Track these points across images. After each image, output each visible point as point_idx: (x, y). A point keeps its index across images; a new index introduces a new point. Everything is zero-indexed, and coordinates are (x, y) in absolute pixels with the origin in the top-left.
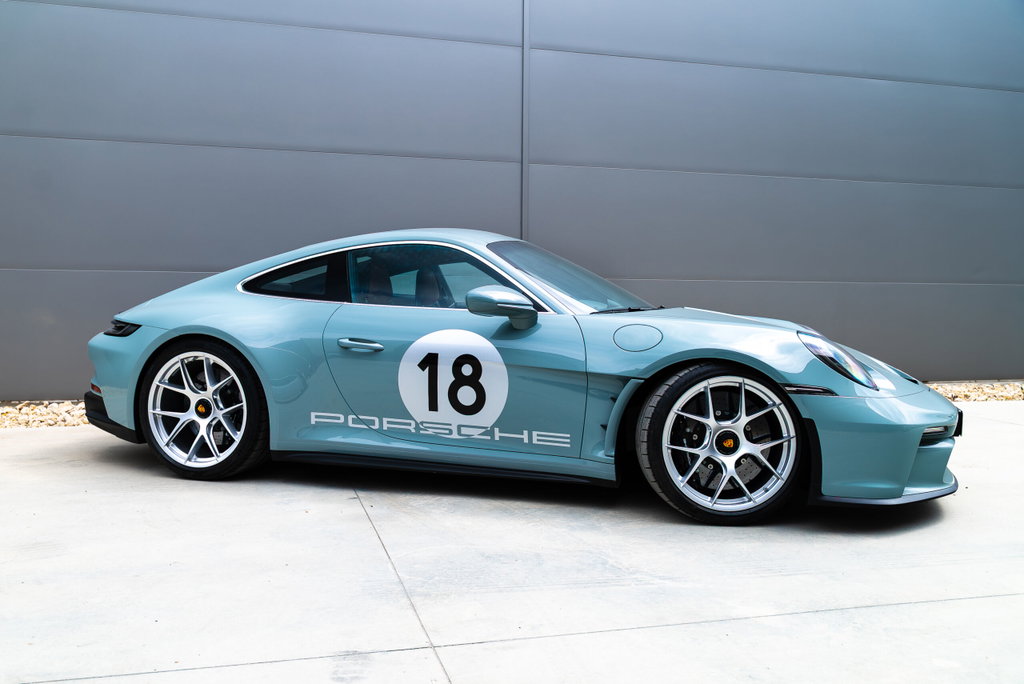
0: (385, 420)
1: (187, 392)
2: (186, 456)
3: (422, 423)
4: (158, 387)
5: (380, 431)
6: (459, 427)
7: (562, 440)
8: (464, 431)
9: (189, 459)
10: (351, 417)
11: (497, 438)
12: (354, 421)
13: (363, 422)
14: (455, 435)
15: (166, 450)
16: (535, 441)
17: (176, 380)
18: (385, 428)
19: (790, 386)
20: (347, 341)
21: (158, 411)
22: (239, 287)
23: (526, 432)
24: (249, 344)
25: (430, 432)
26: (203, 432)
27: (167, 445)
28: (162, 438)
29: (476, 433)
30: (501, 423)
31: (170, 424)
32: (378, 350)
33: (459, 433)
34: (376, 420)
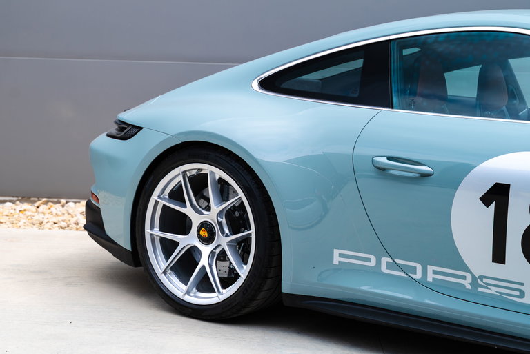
0: (430, 268)
1: (188, 211)
2: (184, 288)
3: (481, 278)
4: (157, 203)
5: (422, 283)
9: (188, 293)
10: (384, 260)
12: (389, 266)
13: (401, 268)
15: (163, 278)
17: (177, 195)
18: (430, 279)
20: (384, 160)
21: (156, 231)
22: (255, 85)
24: (258, 155)
25: (493, 291)
26: (204, 261)
27: (165, 272)
28: (159, 264)
31: (168, 247)
32: (425, 175)
34: (419, 267)
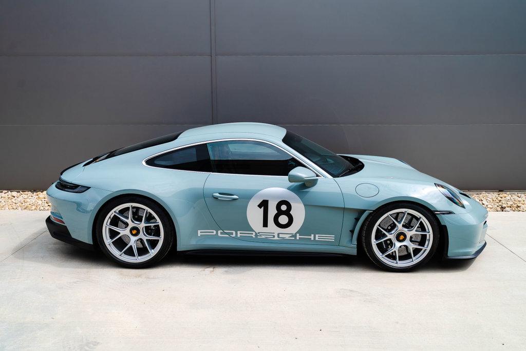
0: (239, 232)
3: (259, 233)
5: (236, 238)
6: (278, 234)
7: (331, 238)
8: (281, 236)
10: (219, 232)
11: (298, 238)
12: (221, 233)
13: (226, 233)
14: (276, 238)
16: (317, 239)
18: (239, 236)
20: (218, 195)
22: (144, 163)
23: (312, 235)
24: (163, 199)
25: (263, 237)
26: (132, 243)
29: (287, 237)
30: (300, 232)
32: (235, 199)
33: (278, 237)
34: (234, 232)
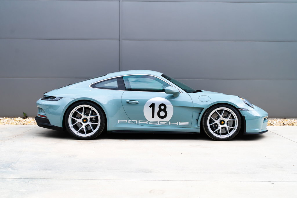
0: (139, 121)
3: (150, 121)
5: (138, 124)
6: (160, 122)
7: (187, 124)
8: (161, 123)
10: (129, 121)
11: (170, 124)
13: (133, 122)
14: (159, 124)
16: (180, 124)
19: (240, 109)
20: (129, 101)
22: (90, 86)
23: (177, 122)
25: (152, 123)
26: (83, 126)
29: (164, 123)
30: (171, 120)
32: (138, 103)
33: (160, 123)
34: (137, 121)
